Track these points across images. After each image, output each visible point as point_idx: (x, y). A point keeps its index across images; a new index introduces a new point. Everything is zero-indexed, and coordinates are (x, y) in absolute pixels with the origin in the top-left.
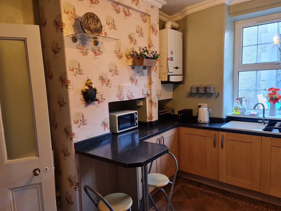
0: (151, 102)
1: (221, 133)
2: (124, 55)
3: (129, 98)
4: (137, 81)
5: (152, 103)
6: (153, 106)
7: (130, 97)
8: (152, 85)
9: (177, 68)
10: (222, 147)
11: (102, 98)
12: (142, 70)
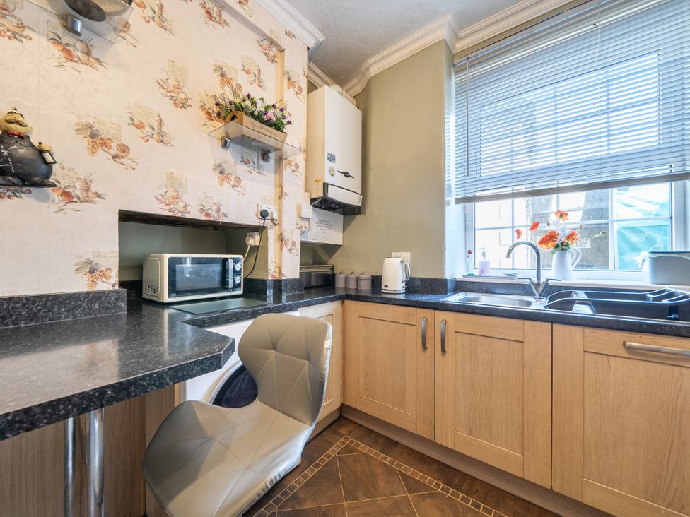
0: (281, 238)
1: (441, 315)
2: (195, 104)
3: (208, 215)
4: (238, 180)
5: (282, 241)
6: (285, 250)
7: (214, 213)
8: (284, 201)
9: (346, 175)
10: (443, 350)
11: (87, 189)
12: (258, 160)
